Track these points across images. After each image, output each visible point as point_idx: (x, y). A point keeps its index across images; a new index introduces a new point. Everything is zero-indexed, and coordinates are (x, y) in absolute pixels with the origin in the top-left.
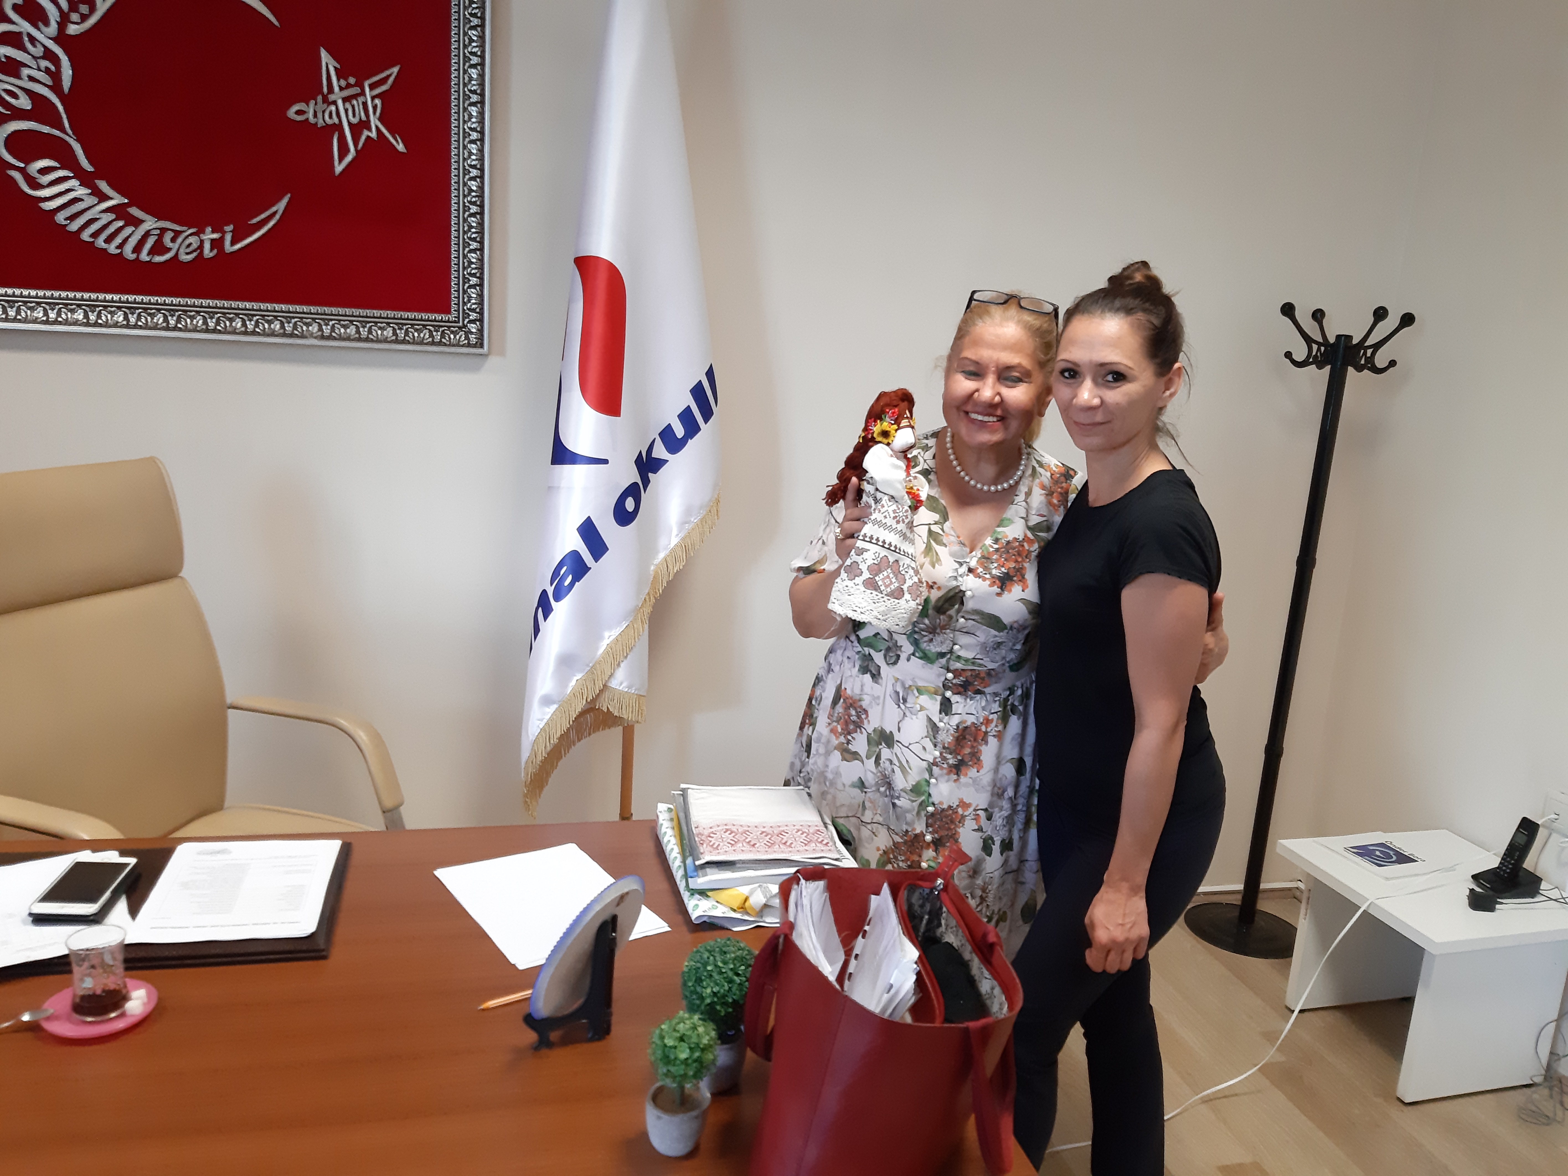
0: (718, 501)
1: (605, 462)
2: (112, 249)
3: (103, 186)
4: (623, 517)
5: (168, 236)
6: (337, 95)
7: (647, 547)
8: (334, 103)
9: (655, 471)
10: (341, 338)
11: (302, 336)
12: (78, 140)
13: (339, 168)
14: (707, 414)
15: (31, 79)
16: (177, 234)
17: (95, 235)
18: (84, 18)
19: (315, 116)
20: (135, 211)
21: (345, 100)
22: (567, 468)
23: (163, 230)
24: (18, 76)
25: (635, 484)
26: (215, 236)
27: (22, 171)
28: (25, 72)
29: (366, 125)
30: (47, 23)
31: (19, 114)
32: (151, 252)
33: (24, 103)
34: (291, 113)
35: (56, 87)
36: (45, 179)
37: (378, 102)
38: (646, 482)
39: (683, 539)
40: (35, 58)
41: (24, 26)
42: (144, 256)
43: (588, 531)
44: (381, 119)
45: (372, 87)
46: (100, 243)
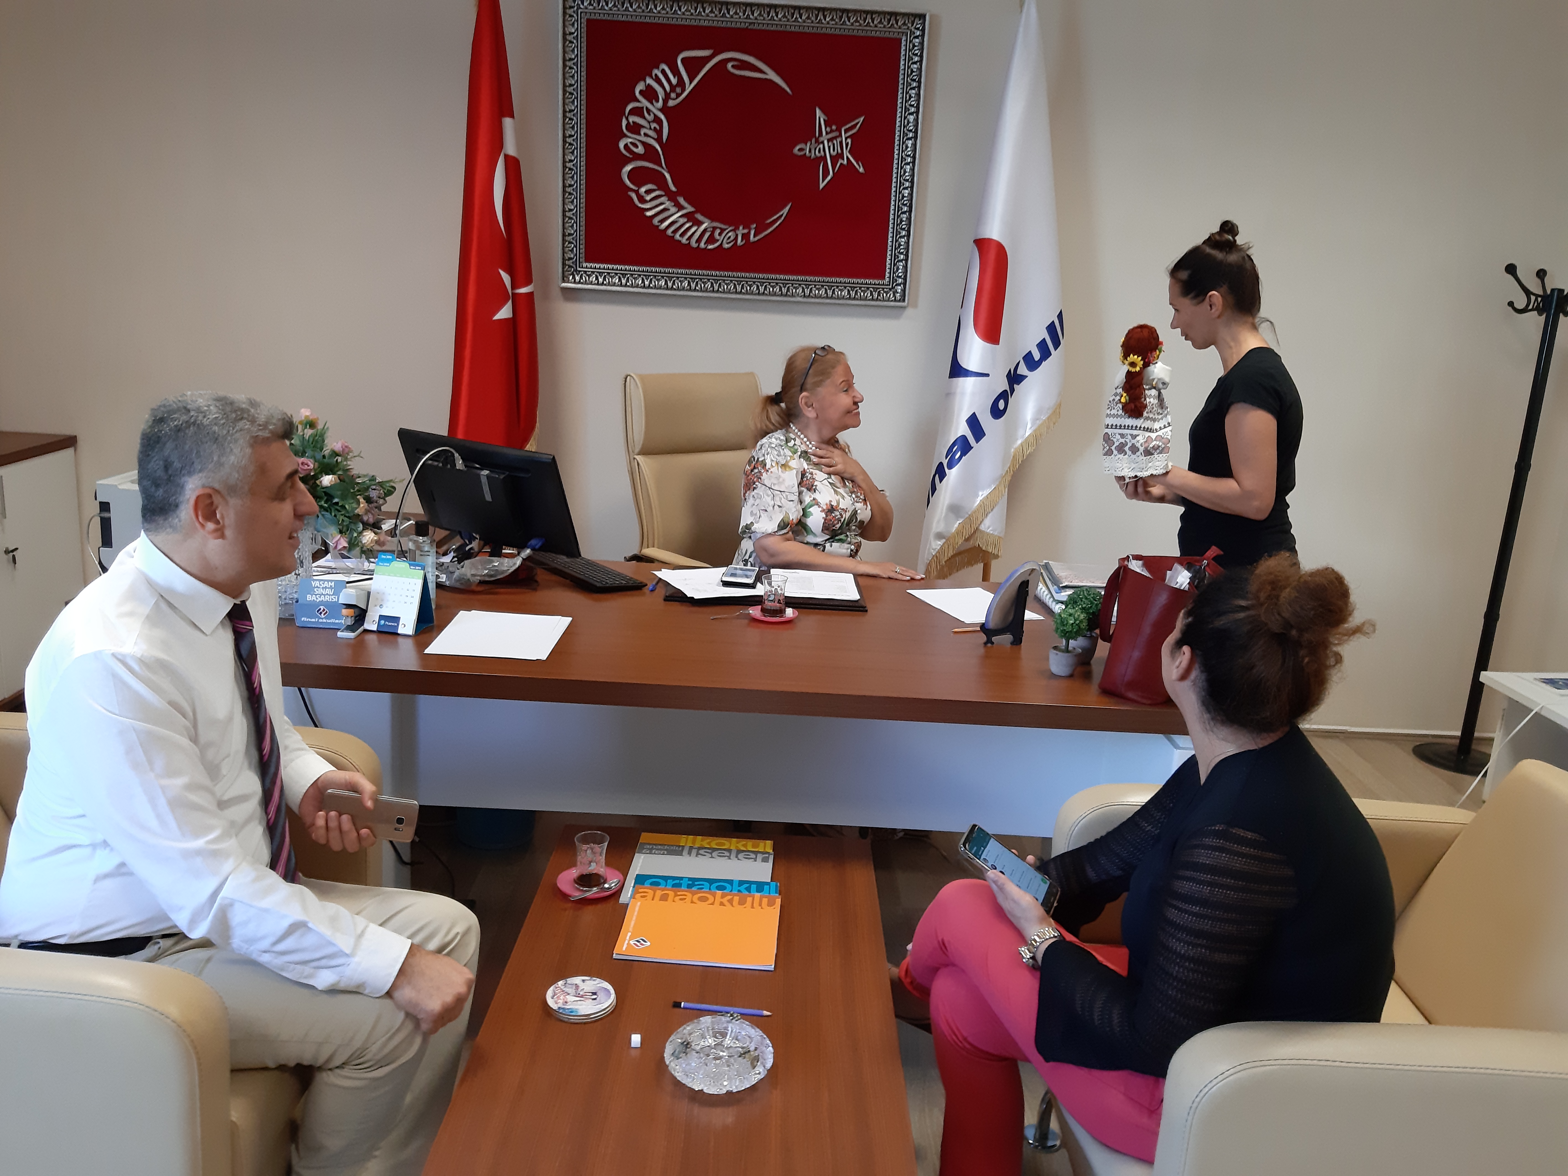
0: (1060, 405)
1: (987, 375)
2: (684, 240)
3: (681, 200)
4: (997, 413)
5: (718, 231)
6: (825, 138)
7: (1010, 436)
8: (823, 142)
9: (1019, 383)
10: (816, 297)
11: (793, 296)
12: (669, 172)
13: (822, 186)
14: (1057, 344)
15: (646, 135)
16: (722, 230)
17: (675, 232)
18: (678, 95)
19: (810, 151)
20: (699, 217)
21: (828, 141)
22: (961, 380)
23: (714, 228)
24: (639, 134)
25: (1006, 391)
26: (746, 231)
27: (637, 192)
28: (643, 131)
29: (841, 156)
30: (657, 101)
31: (637, 157)
32: (706, 243)
33: (640, 150)
34: (796, 150)
35: (659, 140)
36: (648, 198)
37: (849, 141)
38: (1012, 390)
39: (1035, 431)
40: (649, 122)
41: (645, 103)
42: (702, 245)
43: (973, 422)
44: (849, 152)
45: (846, 132)
46: (677, 237)
